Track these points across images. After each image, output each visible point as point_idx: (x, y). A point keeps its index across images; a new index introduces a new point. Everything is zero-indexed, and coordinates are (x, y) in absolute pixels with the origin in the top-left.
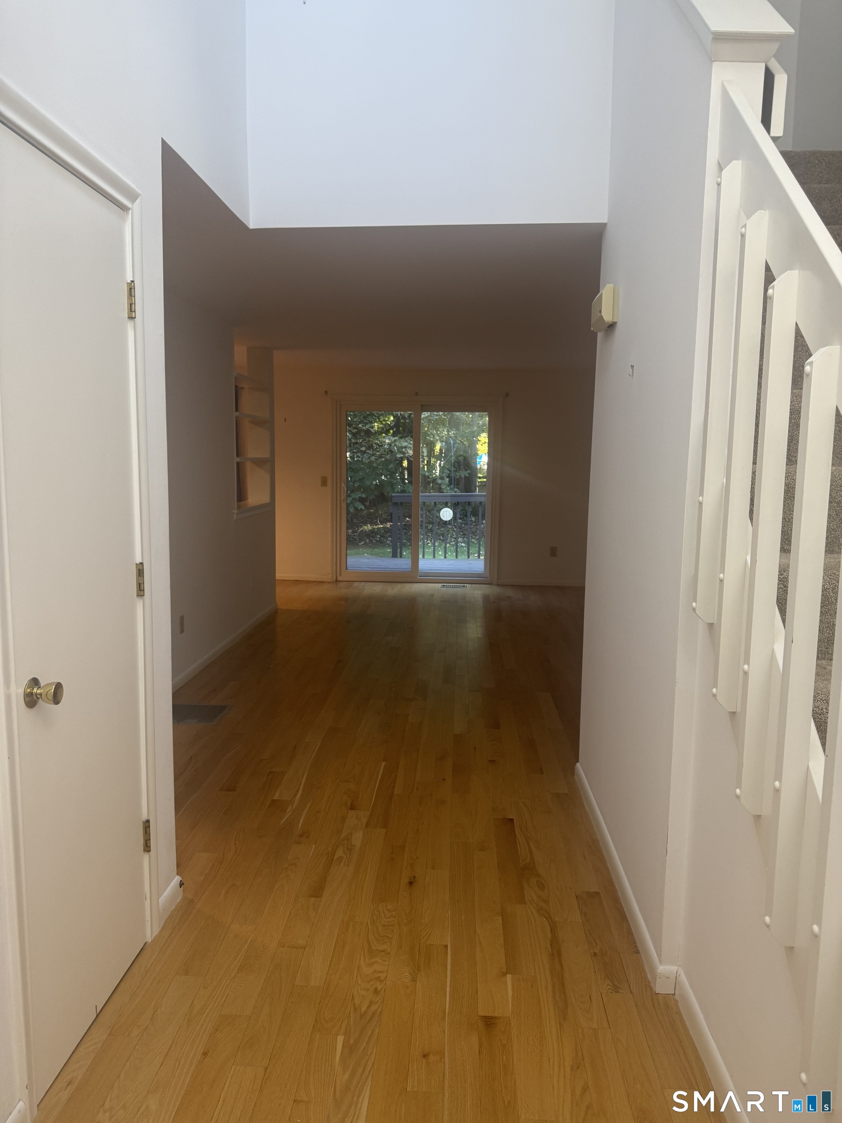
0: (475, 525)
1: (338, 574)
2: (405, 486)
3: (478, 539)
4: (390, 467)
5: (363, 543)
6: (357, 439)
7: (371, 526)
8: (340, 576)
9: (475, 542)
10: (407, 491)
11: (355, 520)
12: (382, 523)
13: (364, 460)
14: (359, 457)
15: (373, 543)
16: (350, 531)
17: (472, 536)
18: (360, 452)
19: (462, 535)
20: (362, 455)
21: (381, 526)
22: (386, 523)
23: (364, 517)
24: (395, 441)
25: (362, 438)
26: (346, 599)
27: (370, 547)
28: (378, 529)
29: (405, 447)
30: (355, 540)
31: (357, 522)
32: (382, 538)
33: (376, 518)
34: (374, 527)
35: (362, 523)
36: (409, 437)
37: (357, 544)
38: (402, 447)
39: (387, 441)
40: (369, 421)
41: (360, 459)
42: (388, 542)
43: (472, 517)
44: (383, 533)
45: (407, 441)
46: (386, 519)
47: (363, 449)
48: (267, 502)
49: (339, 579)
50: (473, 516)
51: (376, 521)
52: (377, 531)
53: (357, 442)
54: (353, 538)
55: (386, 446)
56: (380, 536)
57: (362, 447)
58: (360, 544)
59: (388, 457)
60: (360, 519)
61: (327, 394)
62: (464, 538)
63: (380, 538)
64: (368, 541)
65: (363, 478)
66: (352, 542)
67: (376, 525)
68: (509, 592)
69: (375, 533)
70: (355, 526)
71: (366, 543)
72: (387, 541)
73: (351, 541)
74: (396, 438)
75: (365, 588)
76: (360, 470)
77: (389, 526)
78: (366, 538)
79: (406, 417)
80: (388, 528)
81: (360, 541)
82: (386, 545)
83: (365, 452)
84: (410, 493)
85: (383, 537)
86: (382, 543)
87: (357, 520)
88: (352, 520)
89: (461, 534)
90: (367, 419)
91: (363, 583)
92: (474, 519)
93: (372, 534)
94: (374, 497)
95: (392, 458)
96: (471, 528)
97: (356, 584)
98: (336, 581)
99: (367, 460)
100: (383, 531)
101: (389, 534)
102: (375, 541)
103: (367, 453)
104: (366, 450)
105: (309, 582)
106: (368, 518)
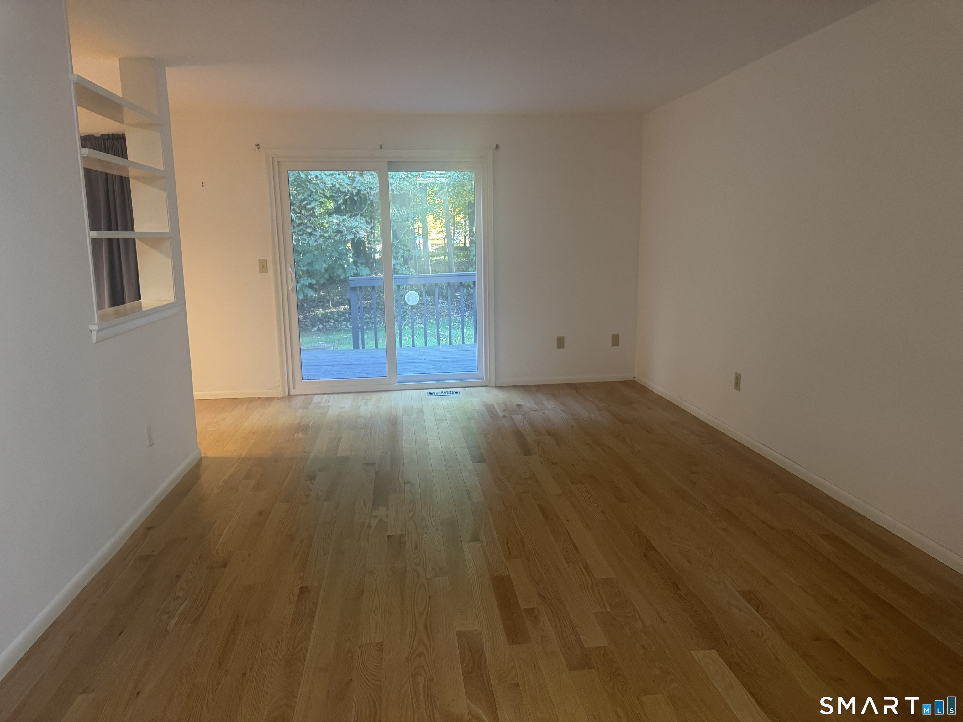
0: (431, 305)
1: (291, 387)
2: (358, 269)
3: (436, 319)
4: (340, 248)
5: (316, 329)
6: (301, 219)
7: (323, 310)
8: (294, 388)
9: (434, 322)
10: (361, 274)
11: (305, 305)
12: (335, 306)
13: (310, 242)
14: (305, 240)
15: (327, 329)
16: (301, 317)
17: (429, 317)
18: (306, 234)
19: (419, 316)
20: (308, 238)
21: (335, 310)
22: (339, 306)
23: (315, 301)
24: (344, 220)
25: (306, 218)
26: (303, 428)
27: (324, 333)
28: (332, 313)
29: (356, 227)
30: (307, 326)
31: (308, 306)
32: (336, 323)
33: (328, 301)
34: (327, 311)
35: (313, 307)
36: (359, 216)
37: (310, 331)
38: (352, 228)
39: (335, 221)
40: (313, 198)
41: (306, 242)
42: (343, 327)
43: (427, 297)
44: (337, 317)
45: (356, 221)
46: (338, 302)
47: (309, 230)
48: (172, 301)
49: (293, 392)
50: (428, 295)
51: (328, 305)
52: (330, 316)
53: (302, 223)
54: (304, 324)
55: (334, 226)
56: (334, 320)
57: (307, 227)
58: (313, 330)
59: (337, 238)
60: (311, 303)
61: (259, 148)
62: (421, 318)
63: (334, 323)
64: (321, 326)
65: (312, 262)
66: (304, 328)
67: (329, 309)
68: (517, 398)
69: (329, 318)
70: (306, 311)
71: (319, 330)
72: (341, 326)
73: (302, 327)
74: (345, 217)
75: (330, 404)
76: (307, 252)
77: (342, 310)
78: (319, 323)
79: (355, 194)
80: (341, 312)
81: (312, 327)
82: (341, 330)
83: (310, 234)
84: (364, 276)
85: (338, 321)
86: (336, 328)
87: (307, 305)
88: (303, 305)
89: (419, 314)
90: (312, 196)
91: (326, 396)
92: (430, 298)
93: (325, 319)
94: (325, 281)
95: (342, 238)
96: (427, 308)
97: (316, 399)
98: (289, 395)
99: (315, 242)
100: (336, 316)
101: (343, 318)
102: (329, 327)
103: (314, 235)
104: (313, 231)
105: (251, 400)
106: (319, 302)
